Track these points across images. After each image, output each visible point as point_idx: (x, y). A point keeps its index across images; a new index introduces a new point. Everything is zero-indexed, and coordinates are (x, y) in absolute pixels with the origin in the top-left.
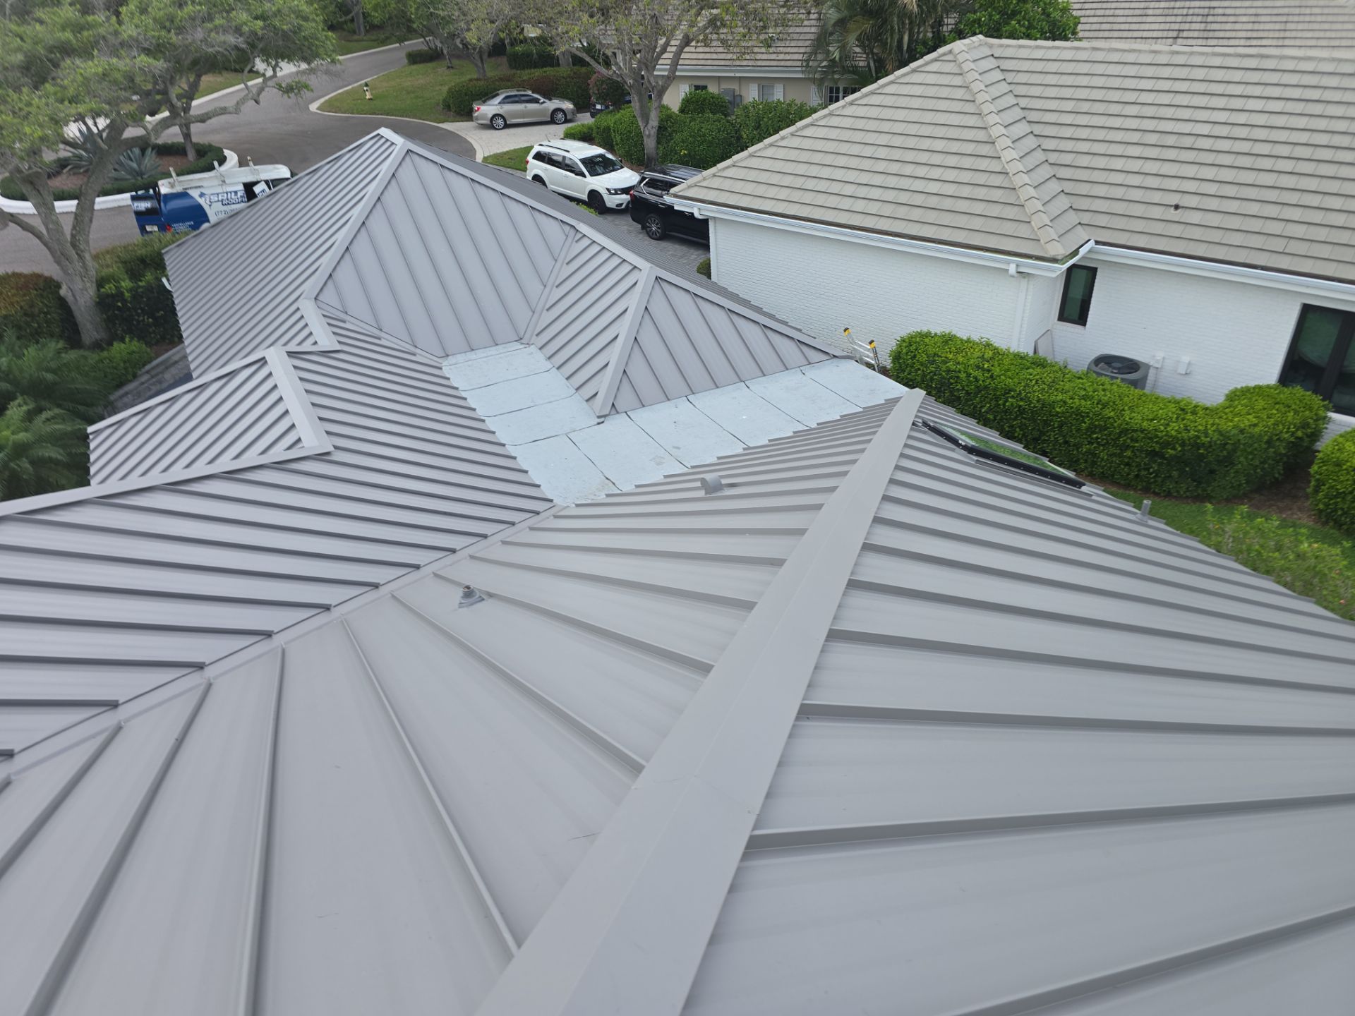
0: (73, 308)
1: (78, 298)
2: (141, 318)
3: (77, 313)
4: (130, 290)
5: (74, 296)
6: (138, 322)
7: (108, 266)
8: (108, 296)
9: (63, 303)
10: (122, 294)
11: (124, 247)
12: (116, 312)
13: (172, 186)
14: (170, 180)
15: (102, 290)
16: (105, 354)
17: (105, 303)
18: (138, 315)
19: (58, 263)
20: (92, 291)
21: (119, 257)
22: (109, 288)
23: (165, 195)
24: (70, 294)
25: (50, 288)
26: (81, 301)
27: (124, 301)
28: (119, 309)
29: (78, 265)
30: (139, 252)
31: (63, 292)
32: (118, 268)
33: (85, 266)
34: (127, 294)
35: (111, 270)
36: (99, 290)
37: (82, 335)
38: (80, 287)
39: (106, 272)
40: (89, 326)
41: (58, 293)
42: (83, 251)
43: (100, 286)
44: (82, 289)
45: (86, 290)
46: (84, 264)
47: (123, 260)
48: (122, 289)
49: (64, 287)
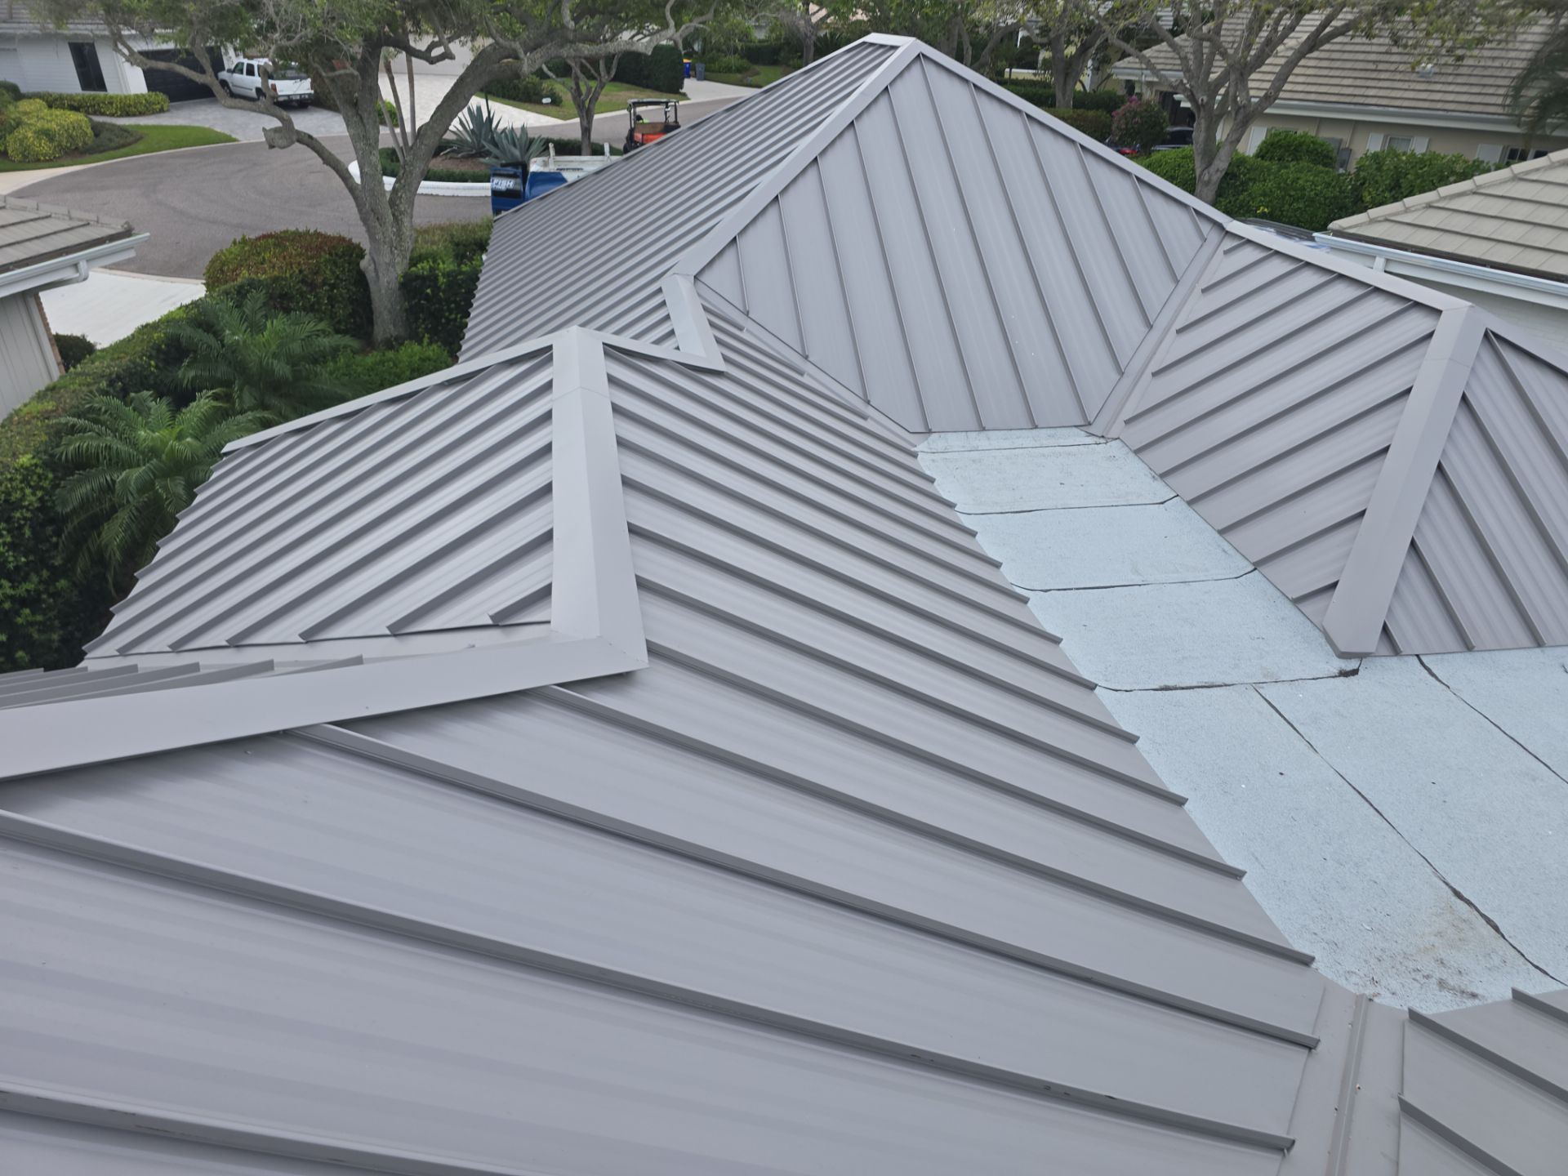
0: (373, 288)
1: (381, 275)
2: (453, 316)
3: (375, 296)
4: (447, 275)
5: (376, 270)
6: (448, 321)
7: (433, 243)
8: (417, 277)
9: (361, 280)
10: (436, 277)
12: (422, 302)
13: (546, 164)
14: (545, 158)
15: (413, 269)
17: (410, 286)
18: (451, 311)
19: (365, 220)
20: (400, 268)
21: (452, 236)
22: (423, 268)
23: (534, 174)
24: (372, 267)
25: (351, 255)
26: (384, 280)
27: (436, 288)
28: (427, 298)
29: (391, 230)
31: (363, 264)
32: (445, 247)
33: (399, 233)
34: (441, 280)
35: (435, 247)
36: (410, 268)
37: (375, 327)
38: (387, 260)
39: (425, 248)
40: (386, 316)
41: (358, 264)
42: (401, 213)
43: (414, 262)
44: (389, 264)
45: (394, 266)
46: (399, 230)
47: (456, 240)
48: (437, 272)
49: (367, 257)
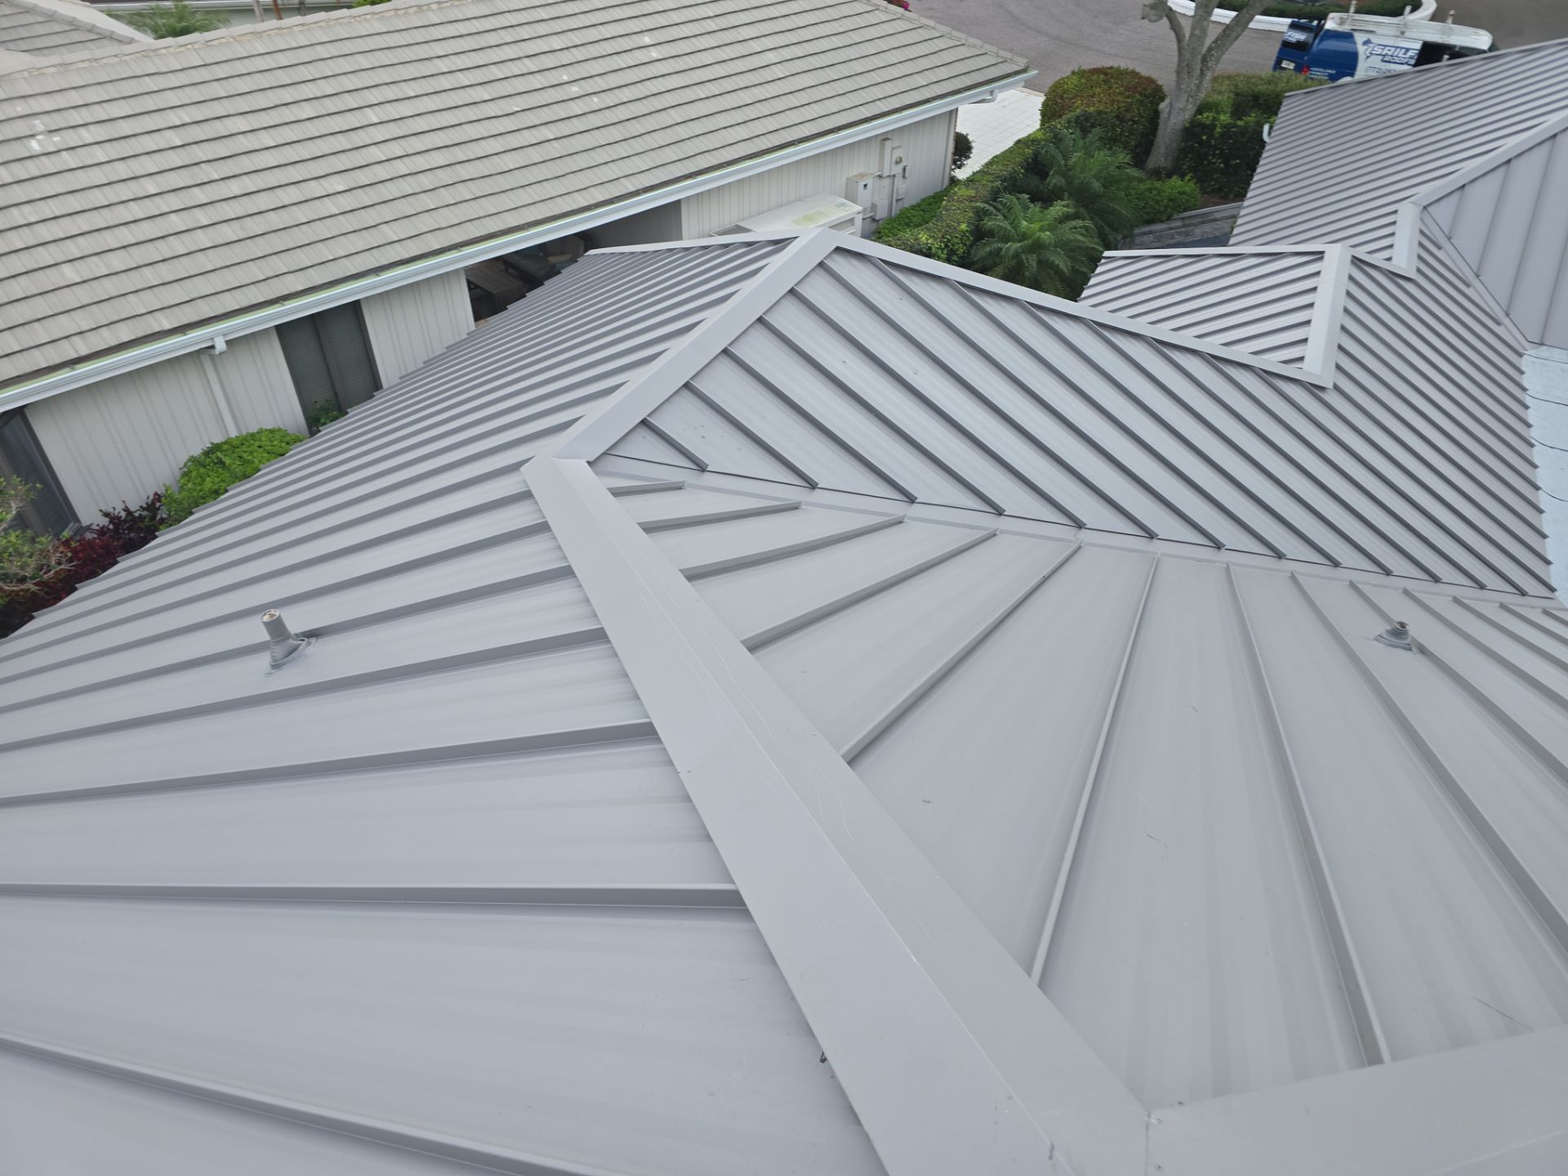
0: (1161, 126)
1: (1172, 117)
2: (1214, 160)
3: (1160, 133)
4: (1224, 127)
5: (1170, 113)
6: (1210, 162)
7: (1220, 93)
8: (1200, 125)
9: (1155, 115)
10: (1214, 126)
11: (1249, 77)
12: (1196, 145)
13: (1342, 22)
14: (1344, 15)
15: (1199, 117)
16: (1158, 184)
17: (1193, 132)
18: (1214, 156)
19: (1178, 73)
20: (1188, 115)
21: (1236, 86)
22: (1206, 118)
23: (1328, 31)
24: (1167, 110)
25: (1154, 97)
26: (1173, 121)
27: (1211, 136)
28: (1201, 142)
29: (1194, 83)
30: (1260, 87)
31: (1162, 106)
32: (1229, 98)
33: (1198, 87)
34: (1218, 130)
35: (1220, 98)
36: (1195, 116)
37: (1150, 157)
38: (1181, 106)
39: (1216, 98)
40: (1162, 150)
41: (1158, 104)
42: (1208, 68)
43: (1199, 111)
44: (1181, 109)
45: (1184, 112)
46: (1201, 82)
47: (1239, 91)
48: (1217, 123)
49: (1167, 101)
